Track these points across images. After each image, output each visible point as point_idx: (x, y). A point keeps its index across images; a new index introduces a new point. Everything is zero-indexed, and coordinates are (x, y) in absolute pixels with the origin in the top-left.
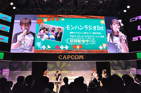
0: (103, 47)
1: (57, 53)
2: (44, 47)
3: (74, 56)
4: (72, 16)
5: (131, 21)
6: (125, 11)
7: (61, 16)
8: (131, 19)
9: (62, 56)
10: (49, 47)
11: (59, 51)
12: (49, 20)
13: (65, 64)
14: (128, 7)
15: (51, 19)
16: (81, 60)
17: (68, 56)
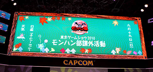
0: (116, 51)
1: (61, 57)
2: (47, 50)
3: (82, 61)
4: (81, 15)
5: (149, 22)
6: (142, 10)
7: (67, 14)
8: (149, 20)
9: (67, 61)
10: (53, 50)
11: (65, 55)
12: (53, 19)
13: (72, 70)
14: (146, 6)
15: (56, 19)
16: (90, 66)
17: (75, 61)
